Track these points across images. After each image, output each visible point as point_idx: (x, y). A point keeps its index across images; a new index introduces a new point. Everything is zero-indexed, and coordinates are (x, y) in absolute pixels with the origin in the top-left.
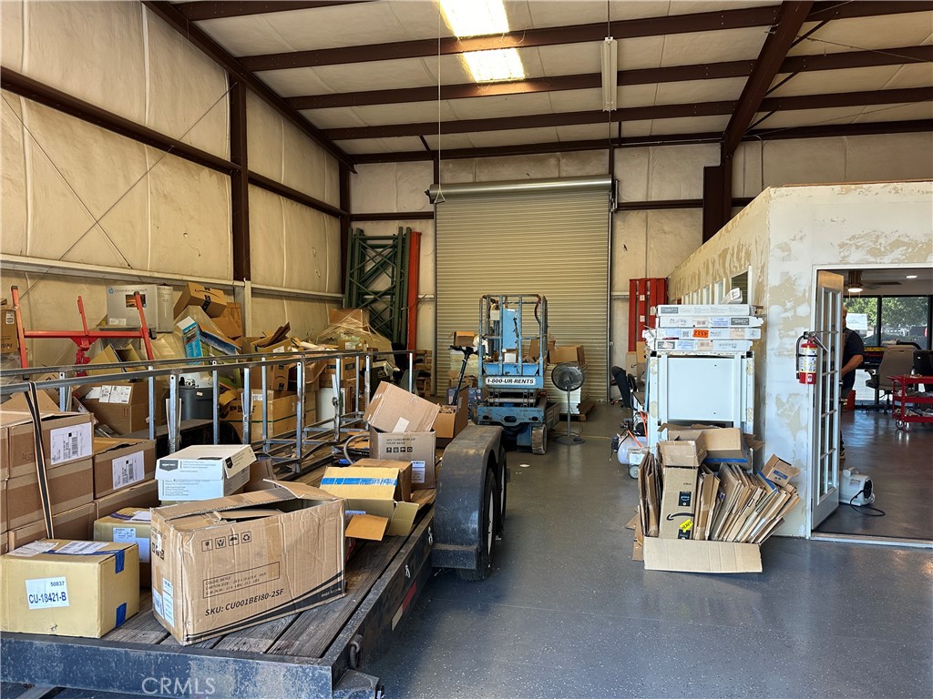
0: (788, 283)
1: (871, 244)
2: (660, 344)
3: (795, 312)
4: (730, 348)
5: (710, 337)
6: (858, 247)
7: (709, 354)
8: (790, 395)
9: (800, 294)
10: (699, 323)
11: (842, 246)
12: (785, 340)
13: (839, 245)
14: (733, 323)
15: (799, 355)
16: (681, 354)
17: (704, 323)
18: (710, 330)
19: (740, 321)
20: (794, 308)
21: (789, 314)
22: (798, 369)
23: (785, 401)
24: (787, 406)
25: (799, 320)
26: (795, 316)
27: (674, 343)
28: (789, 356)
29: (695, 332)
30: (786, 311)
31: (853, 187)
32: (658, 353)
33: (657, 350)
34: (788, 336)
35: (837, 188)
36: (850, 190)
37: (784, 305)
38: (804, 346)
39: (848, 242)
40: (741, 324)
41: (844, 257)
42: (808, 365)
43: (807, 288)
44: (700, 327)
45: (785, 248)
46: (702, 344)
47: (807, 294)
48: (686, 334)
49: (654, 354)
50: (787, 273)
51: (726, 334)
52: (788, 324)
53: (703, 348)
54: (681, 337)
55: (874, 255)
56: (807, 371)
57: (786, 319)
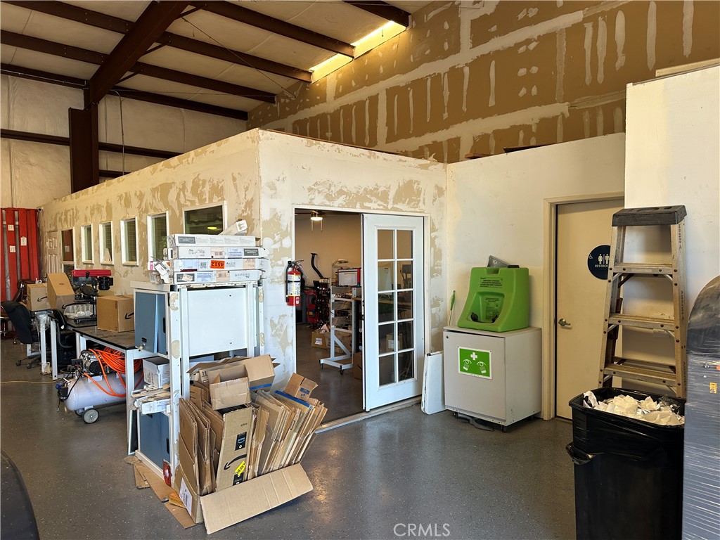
0: (276, 218)
1: (327, 190)
2: (179, 277)
3: (281, 244)
4: (244, 278)
5: (226, 268)
6: (319, 192)
7: (227, 285)
8: (280, 317)
9: (284, 229)
10: (216, 254)
11: (310, 189)
12: (276, 269)
13: (308, 189)
14: (246, 254)
15: (288, 282)
16: (202, 286)
17: (221, 254)
18: (226, 261)
19: (251, 252)
20: (281, 240)
21: (277, 246)
22: (287, 294)
23: (276, 323)
24: (278, 327)
25: (284, 251)
26: (281, 248)
27: (193, 275)
28: (278, 282)
29: (213, 262)
30: (275, 243)
31: (314, 142)
32: (178, 287)
33: (176, 283)
34: (277, 265)
35: (305, 140)
36: (312, 144)
37: (273, 238)
38: (291, 273)
39: (313, 187)
40: (252, 255)
41: (311, 199)
42: (295, 290)
43: (289, 224)
44: (217, 258)
45: (272, 187)
46: (220, 275)
47: (289, 229)
48: (203, 265)
49: (172, 288)
50: (275, 209)
51: (240, 264)
52: (277, 254)
53: (221, 279)
54: (199, 269)
55: (329, 200)
56: (294, 295)
57: (275, 250)
